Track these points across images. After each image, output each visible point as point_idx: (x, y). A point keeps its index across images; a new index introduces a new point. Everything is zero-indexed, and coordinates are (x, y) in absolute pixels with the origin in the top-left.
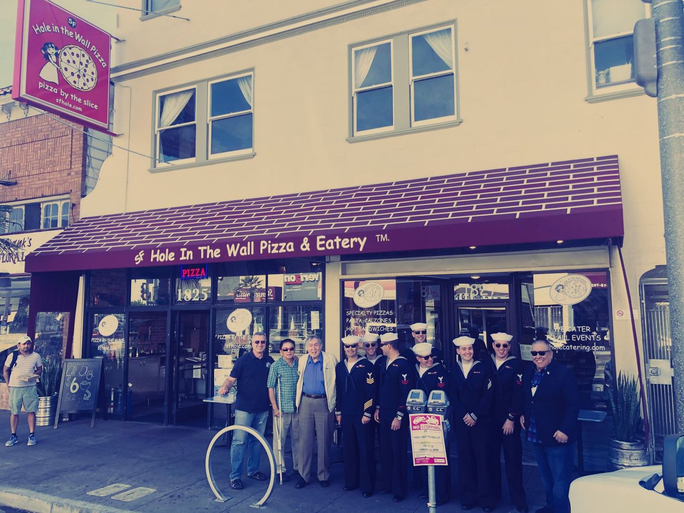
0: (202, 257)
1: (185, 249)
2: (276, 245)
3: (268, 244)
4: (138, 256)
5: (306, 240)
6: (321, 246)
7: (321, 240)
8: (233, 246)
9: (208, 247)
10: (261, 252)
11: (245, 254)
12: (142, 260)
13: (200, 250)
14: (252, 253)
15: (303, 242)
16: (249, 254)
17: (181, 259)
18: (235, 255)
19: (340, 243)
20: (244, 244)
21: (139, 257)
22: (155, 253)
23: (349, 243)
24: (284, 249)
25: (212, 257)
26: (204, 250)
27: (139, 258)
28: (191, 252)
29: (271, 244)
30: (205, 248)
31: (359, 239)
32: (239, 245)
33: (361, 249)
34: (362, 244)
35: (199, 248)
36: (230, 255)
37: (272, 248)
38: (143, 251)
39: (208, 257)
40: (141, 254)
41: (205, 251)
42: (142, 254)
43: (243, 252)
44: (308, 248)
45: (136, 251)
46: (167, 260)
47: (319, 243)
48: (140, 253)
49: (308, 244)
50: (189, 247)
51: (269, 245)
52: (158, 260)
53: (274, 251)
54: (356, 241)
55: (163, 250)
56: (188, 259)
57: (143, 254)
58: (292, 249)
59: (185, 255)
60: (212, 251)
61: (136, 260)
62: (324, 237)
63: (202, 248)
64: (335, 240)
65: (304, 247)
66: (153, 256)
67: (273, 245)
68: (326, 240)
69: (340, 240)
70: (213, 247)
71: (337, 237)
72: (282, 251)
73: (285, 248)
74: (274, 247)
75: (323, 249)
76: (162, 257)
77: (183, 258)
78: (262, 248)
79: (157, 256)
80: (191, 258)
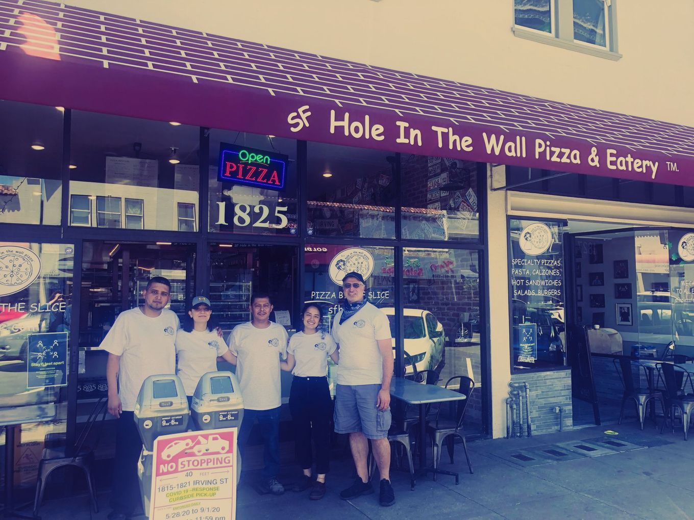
0: (440, 145)
1: (407, 125)
2: (557, 150)
3: (546, 146)
5: (594, 150)
6: (612, 163)
7: (612, 155)
8: (493, 137)
9: (451, 129)
10: (537, 157)
11: (513, 154)
13: (437, 132)
14: (524, 155)
15: (591, 154)
16: (519, 155)
17: (398, 141)
18: (497, 152)
19: (632, 163)
20: (510, 137)
21: (298, 116)
22: (339, 118)
23: (641, 167)
24: (567, 158)
25: (458, 149)
26: (443, 133)
28: (418, 132)
29: (550, 147)
30: (445, 130)
31: (651, 163)
32: (502, 137)
33: (653, 177)
34: (654, 169)
35: (435, 129)
36: (489, 151)
37: (552, 153)
39: (451, 147)
41: (445, 136)
43: (510, 150)
44: (596, 163)
45: (294, 104)
46: (366, 137)
47: (609, 159)
48: (300, 110)
49: (597, 157)
50: (415, 122)
51: (548, 148)
52: (344, 133)
53: (555, 159)
54: (648, 165)
55: (357, 115)
56: (412, 143)
58: (578, 161)
59: (407, 136)
60: (457, 137)
62: (614, 152)
63: (440, 130)
64: (627, 159)
65: (593, 160)
66: (333, 123)
67: (553, 149)
68: (617, 156)
69: (632, 160)
70: (461, 131)
71: (629, 155)
72: (565, 160)
73: (569, 157)
74: (555, 152)
75: (614, 167)
76: (357, 130)
77: (402, 140)
78: (538, 150)
79: (345, 123)
80: (419, 144)
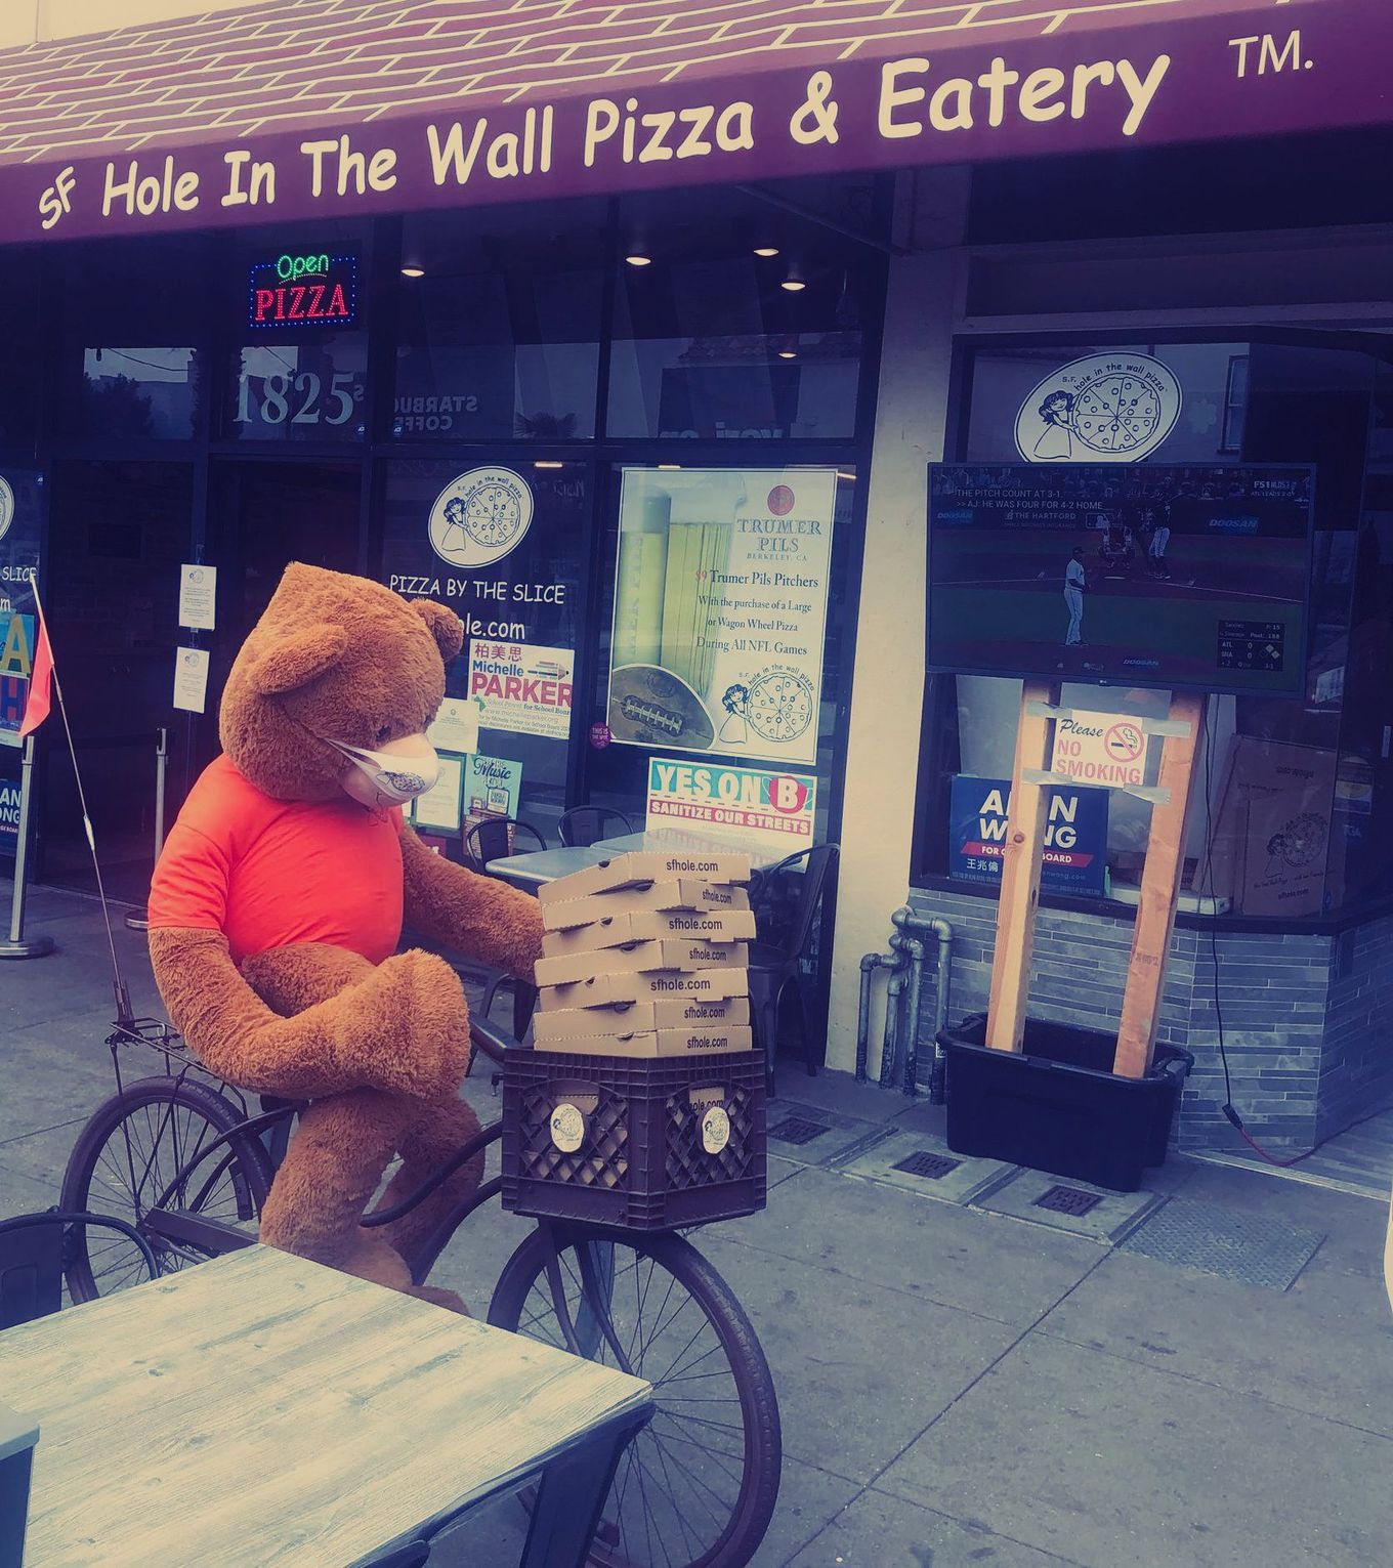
0: (317, 191)
1: (245, 156)
2: (663, 121)
3: (624, 114)
4: (50, 191)
5: (820, 84)
6: (900, 115)
7: (903, 82)
8: (457, 130)
9: (345, 139)
10: (590, 160)
11: (511, 169)
12: (68, 209)
13: (310, 158)
14: (545, 166)
15: (804, 99)
16: (528, 169)
17: (226, 201)
18: (463, 175)
19: (1012, 94)
20: (507, 118)
21: (56, 196)
22: (121, 178)
23: (1065, 95)
24: (702, 139)
25: (361, 189)
26: (326, 157)
27: (55, 203)
28: (268, 169)
29: (638, 115)
30: (330, 146)
31: (1125, 69)
32: (482, 125)
33: (1130, 127)
34: (1142, 95)
35: (306, 148)
36: (439, 178)
37: (643, 136)
38: (69, 171)
39: (342, 189)
40: (64, 184)
41: (331, 162)
42: (65, 182)
43: (502, 160)
44: (828, 131)
46: (166, 208)
47: (890, 98)
48: (59, 181)
49: (833, 107)
51: (630, 123)
52: (130, 210)
53: (654, 152)
54: (1107, 80)
55: (151, 162)
56: (254, 200)
57: (72, 183)
58: (746, 141)
59: (245, 186)
60: (358, 158)
61: (44, 209)
62: (921, 66)
63: (315, 149)
64: (984, 81)
65: (810, 123)
66: (111, 192)
67: (648, 120)
68: (930, 82)
69: (1013, 77)
70: (366, 140)
71: (998, 64)
72: (693, 147)
73: (709, 135)
74: (653, 130)
75: (913, 129)
76: (148, 198)
77: (234, 198)
78: (594, 136)
79: (127, 188)
80: (270, 198)
